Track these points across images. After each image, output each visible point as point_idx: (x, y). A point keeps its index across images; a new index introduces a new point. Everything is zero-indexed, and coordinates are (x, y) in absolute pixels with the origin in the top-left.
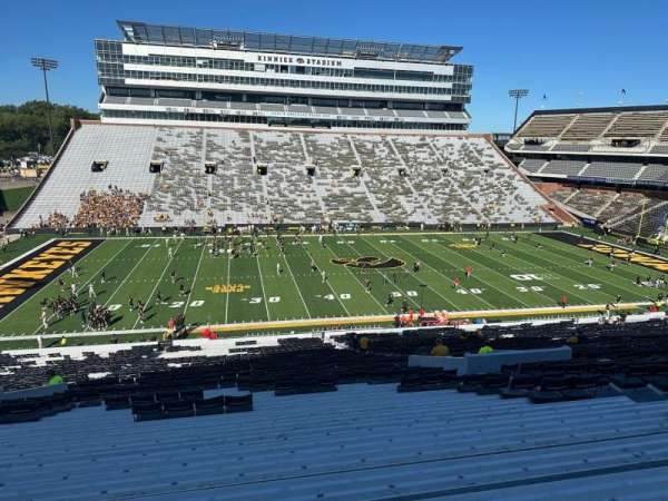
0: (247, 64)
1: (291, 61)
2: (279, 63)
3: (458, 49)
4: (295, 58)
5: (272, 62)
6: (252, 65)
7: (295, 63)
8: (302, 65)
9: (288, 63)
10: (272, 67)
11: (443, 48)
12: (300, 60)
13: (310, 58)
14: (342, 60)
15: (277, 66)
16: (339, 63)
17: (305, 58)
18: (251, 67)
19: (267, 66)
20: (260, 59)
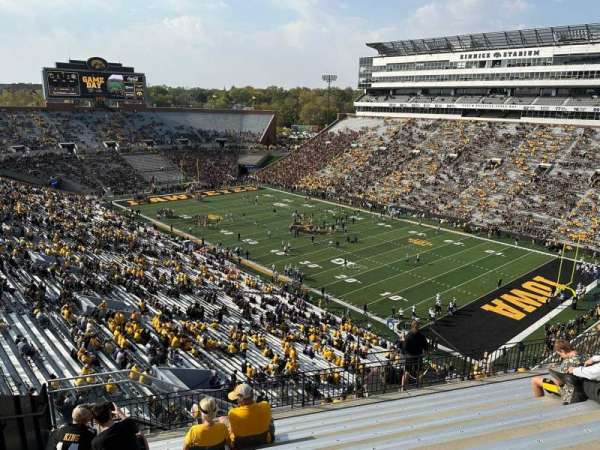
0: (452, 63)
1: (488, 56)
2: (478, 59)
4: (492, 52)
5: (473, 59)
6: (456, 63)
7: (492, 58)
8: (499, 58)
9: (486, 59)
12: (497, 55)
13: (507, 51)
14: (540, 49)
15: (476, 62)
16: (537, 53)
17: (502, 52)
18: (453, 66)
19: (467, 63)
20: (461, 58)
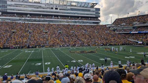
0: (42, 7)
1: (54, 6)
3: (96, 4)
5: (49, 7)
10: (49, 8)
11: (93, 3)
14: (67, 6)
15: (50, 8)
19: (48, 8)
20: (45, 6)
